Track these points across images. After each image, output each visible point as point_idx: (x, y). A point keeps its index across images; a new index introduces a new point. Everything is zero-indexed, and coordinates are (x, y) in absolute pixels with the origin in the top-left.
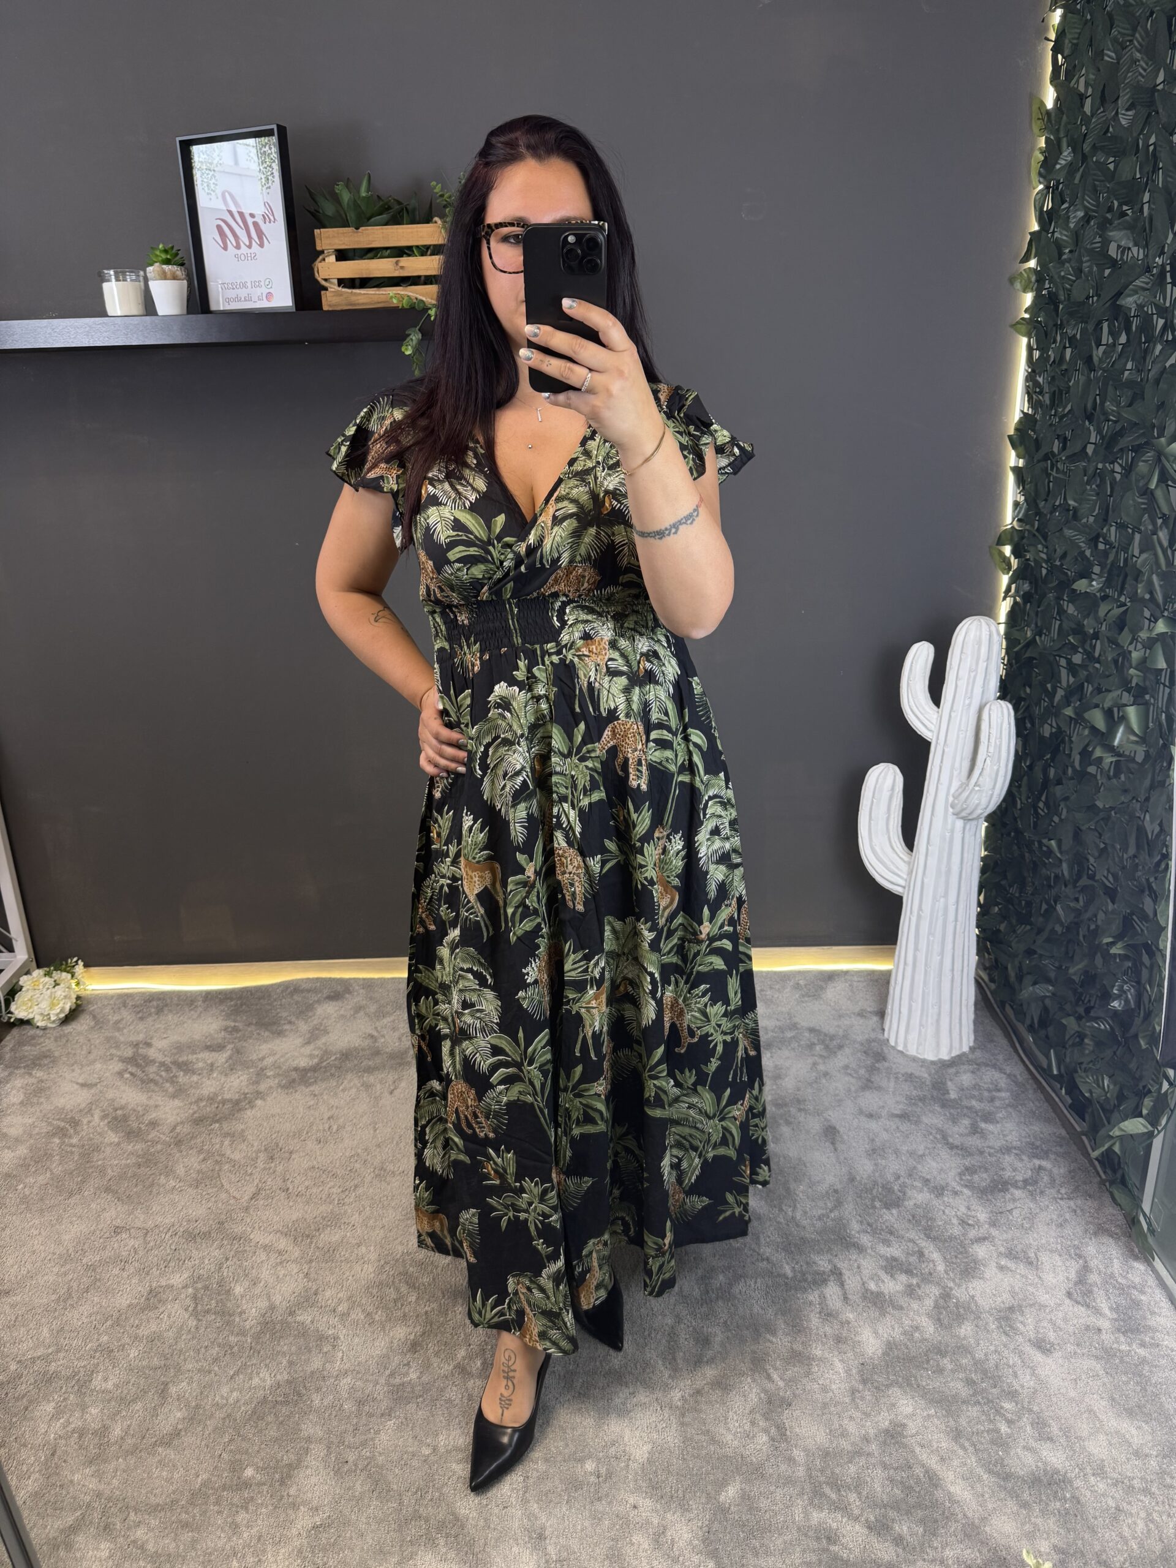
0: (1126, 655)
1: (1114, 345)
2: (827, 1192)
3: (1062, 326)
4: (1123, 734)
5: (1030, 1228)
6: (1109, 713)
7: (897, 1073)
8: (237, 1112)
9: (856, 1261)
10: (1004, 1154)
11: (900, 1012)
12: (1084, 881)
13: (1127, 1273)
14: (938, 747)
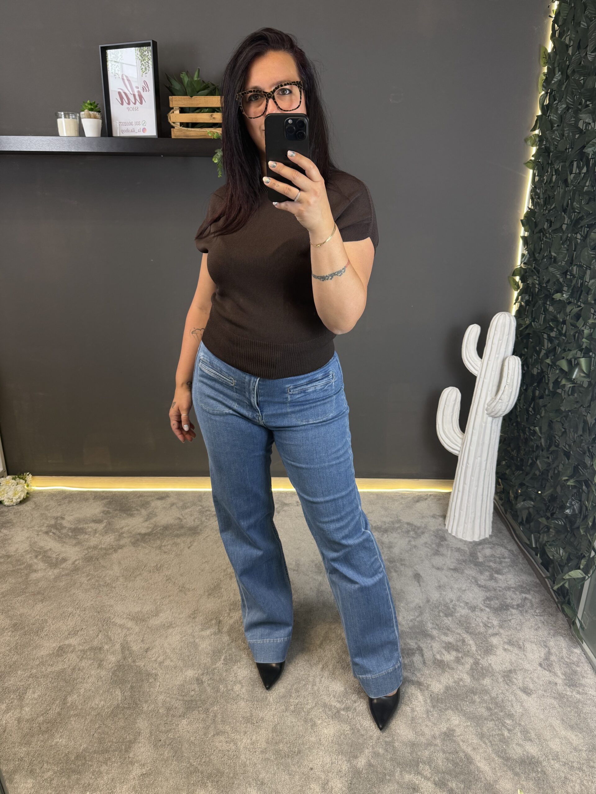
0: (581, 332)
1: (580, 173)
2: (415, 607)
3: (552, 164)
4: (577, 373)
5: (520, 630)
6: (569, 362)
7: (452, 547)
8: (108, 555)
9: (430, 643)
10: (507, 591)
11: (454, 516)
12: (553, 448)
13: (570, 655)
14: (481, 379)
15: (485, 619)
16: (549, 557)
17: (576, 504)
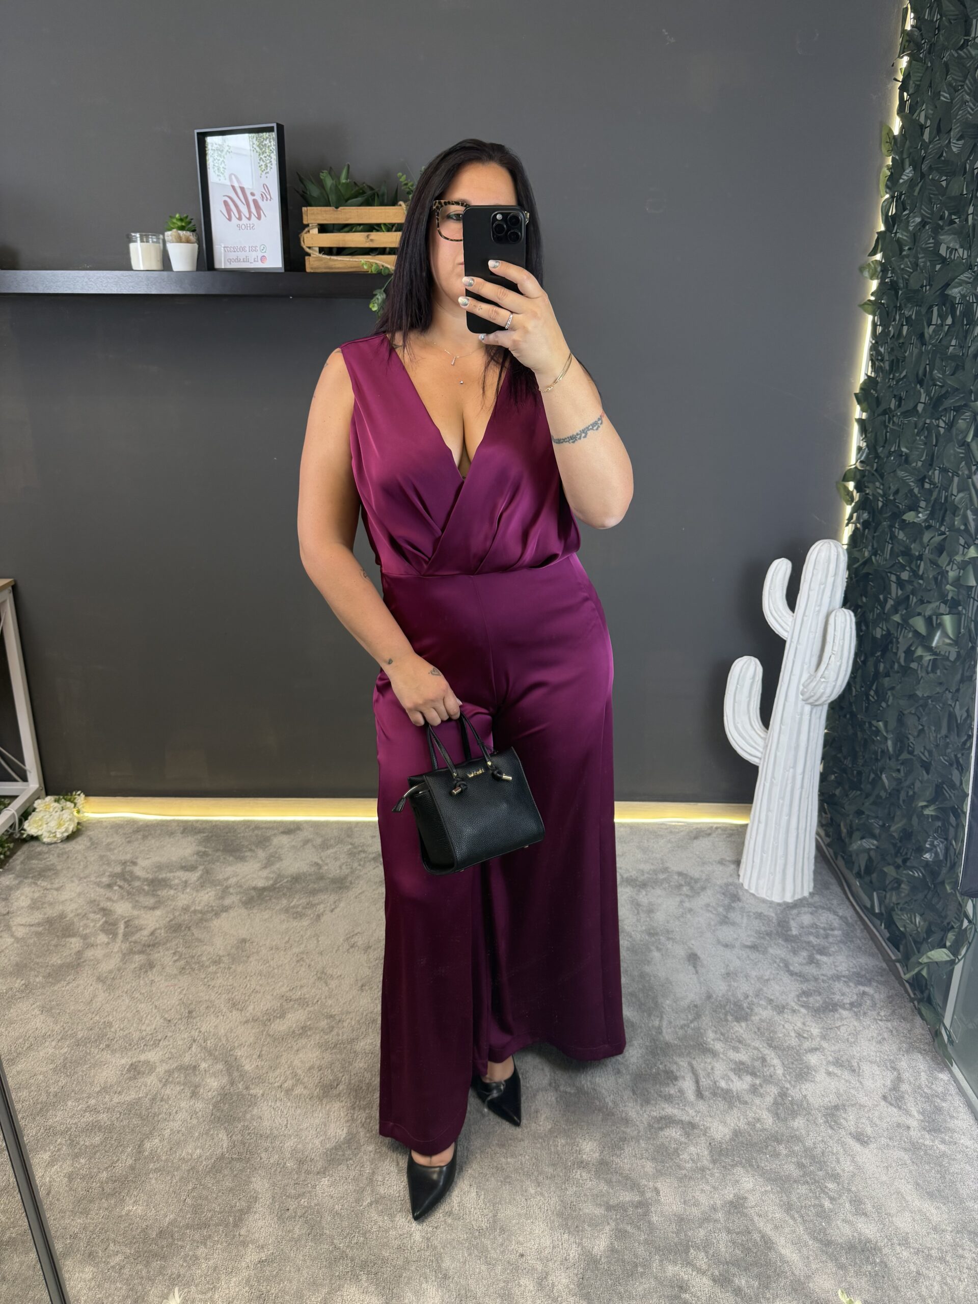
0: (944, 574)
1: (942, 325)
2: (689, 1007)
3: (900, 308)
4: (940, 638)
5: (854, 1042)
6: (929, 621)
7: (749, 912)
8: (206, 921)
9: (710, 1063)
10: (834, 981)
11: (753, 862)
12: (905, 756)
13: (932, 1084)
14: (792, 644)
15: (799, 1025)
16: (899, 929)
17: (941, 845)
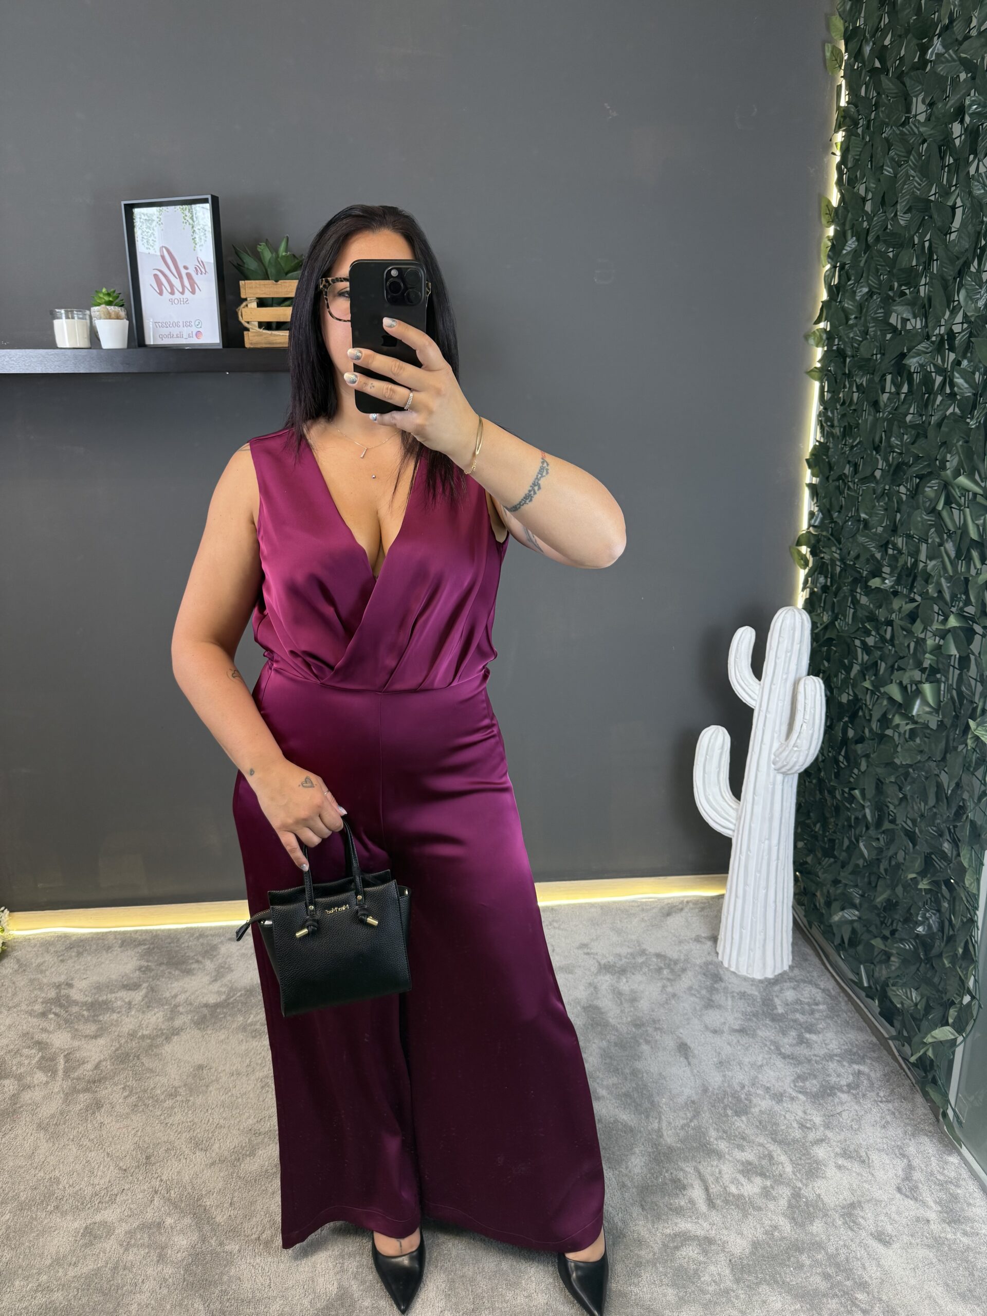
0: (921, 642)
1: (898, 393)
2: (686, 1104)
3: (849, 376)
4: (920, 706)
5: (858, 1129)
6: (904, 689)
7: (733, 992)
8: (156, 1047)
9: (717, 1166)
10: (828, 1061)
11: (732, 938)
12: (887, 825)
13: (944, 1169)
15: (800, 1114)
16: (894, 1005)
17: (933, 918)
